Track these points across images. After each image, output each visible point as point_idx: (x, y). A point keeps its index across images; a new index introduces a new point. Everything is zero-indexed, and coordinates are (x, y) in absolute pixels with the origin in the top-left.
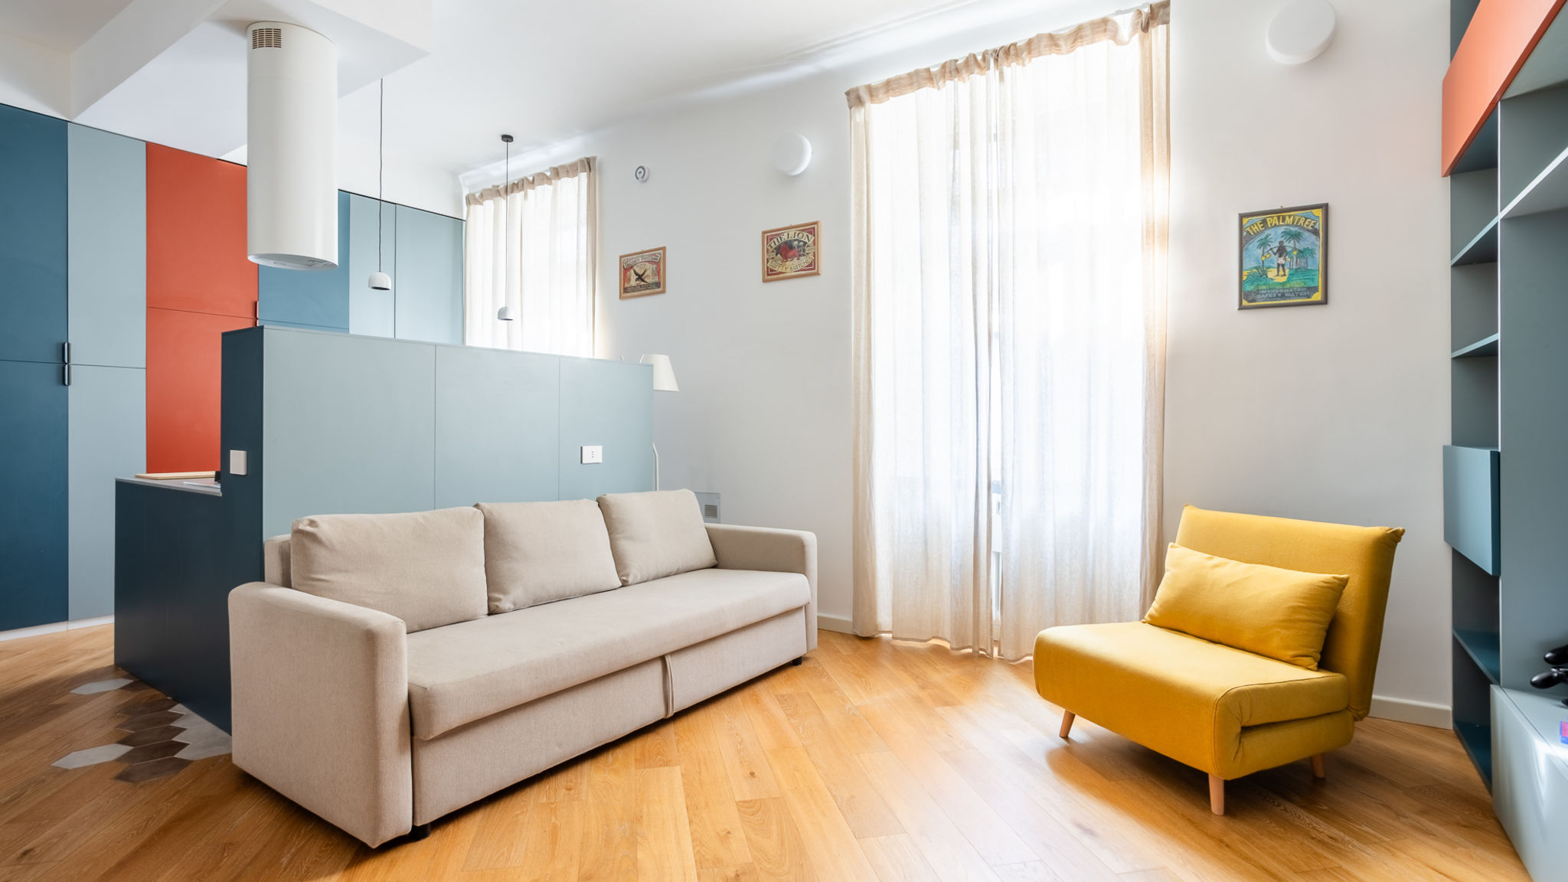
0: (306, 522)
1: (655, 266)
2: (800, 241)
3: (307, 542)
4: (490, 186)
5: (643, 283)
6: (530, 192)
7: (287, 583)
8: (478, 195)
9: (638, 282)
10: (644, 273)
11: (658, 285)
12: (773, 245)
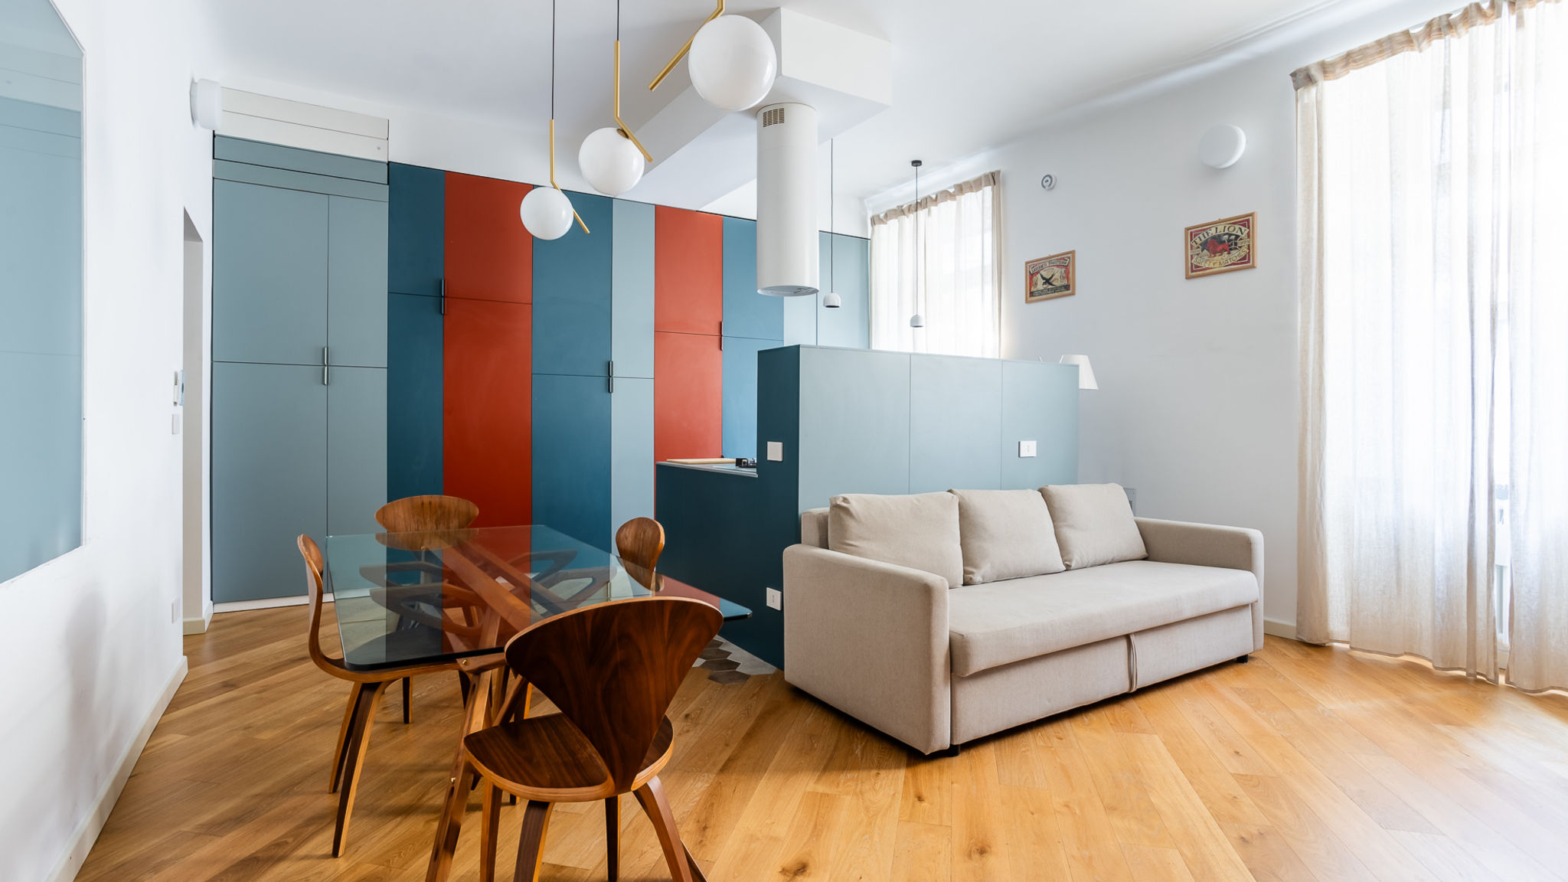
0: (841, 499)
1: (1063, 270)
2: (1230, 235)
3: (843, 515)
4: (894, 207)
5: (1050, 287)
6: (933, 209)
7: (824, 544)
8: (882, 216)
9: (1045, 286)
10: (1051, 278)
11: (1067, 287)
12: (1198, 241)
